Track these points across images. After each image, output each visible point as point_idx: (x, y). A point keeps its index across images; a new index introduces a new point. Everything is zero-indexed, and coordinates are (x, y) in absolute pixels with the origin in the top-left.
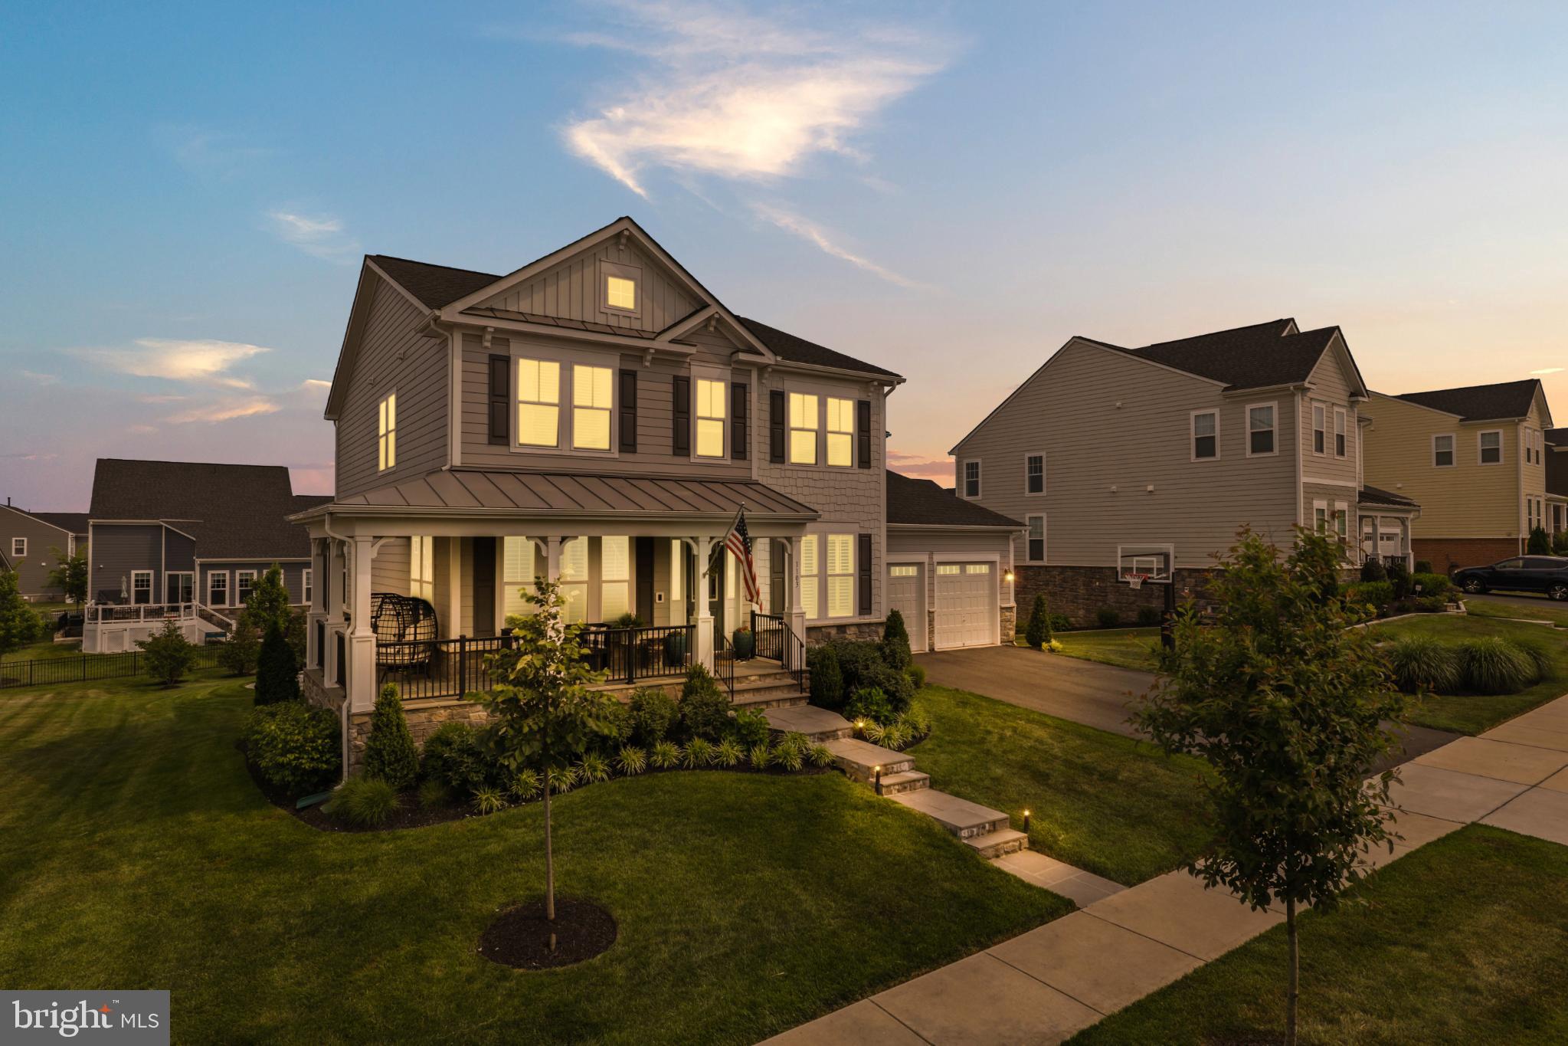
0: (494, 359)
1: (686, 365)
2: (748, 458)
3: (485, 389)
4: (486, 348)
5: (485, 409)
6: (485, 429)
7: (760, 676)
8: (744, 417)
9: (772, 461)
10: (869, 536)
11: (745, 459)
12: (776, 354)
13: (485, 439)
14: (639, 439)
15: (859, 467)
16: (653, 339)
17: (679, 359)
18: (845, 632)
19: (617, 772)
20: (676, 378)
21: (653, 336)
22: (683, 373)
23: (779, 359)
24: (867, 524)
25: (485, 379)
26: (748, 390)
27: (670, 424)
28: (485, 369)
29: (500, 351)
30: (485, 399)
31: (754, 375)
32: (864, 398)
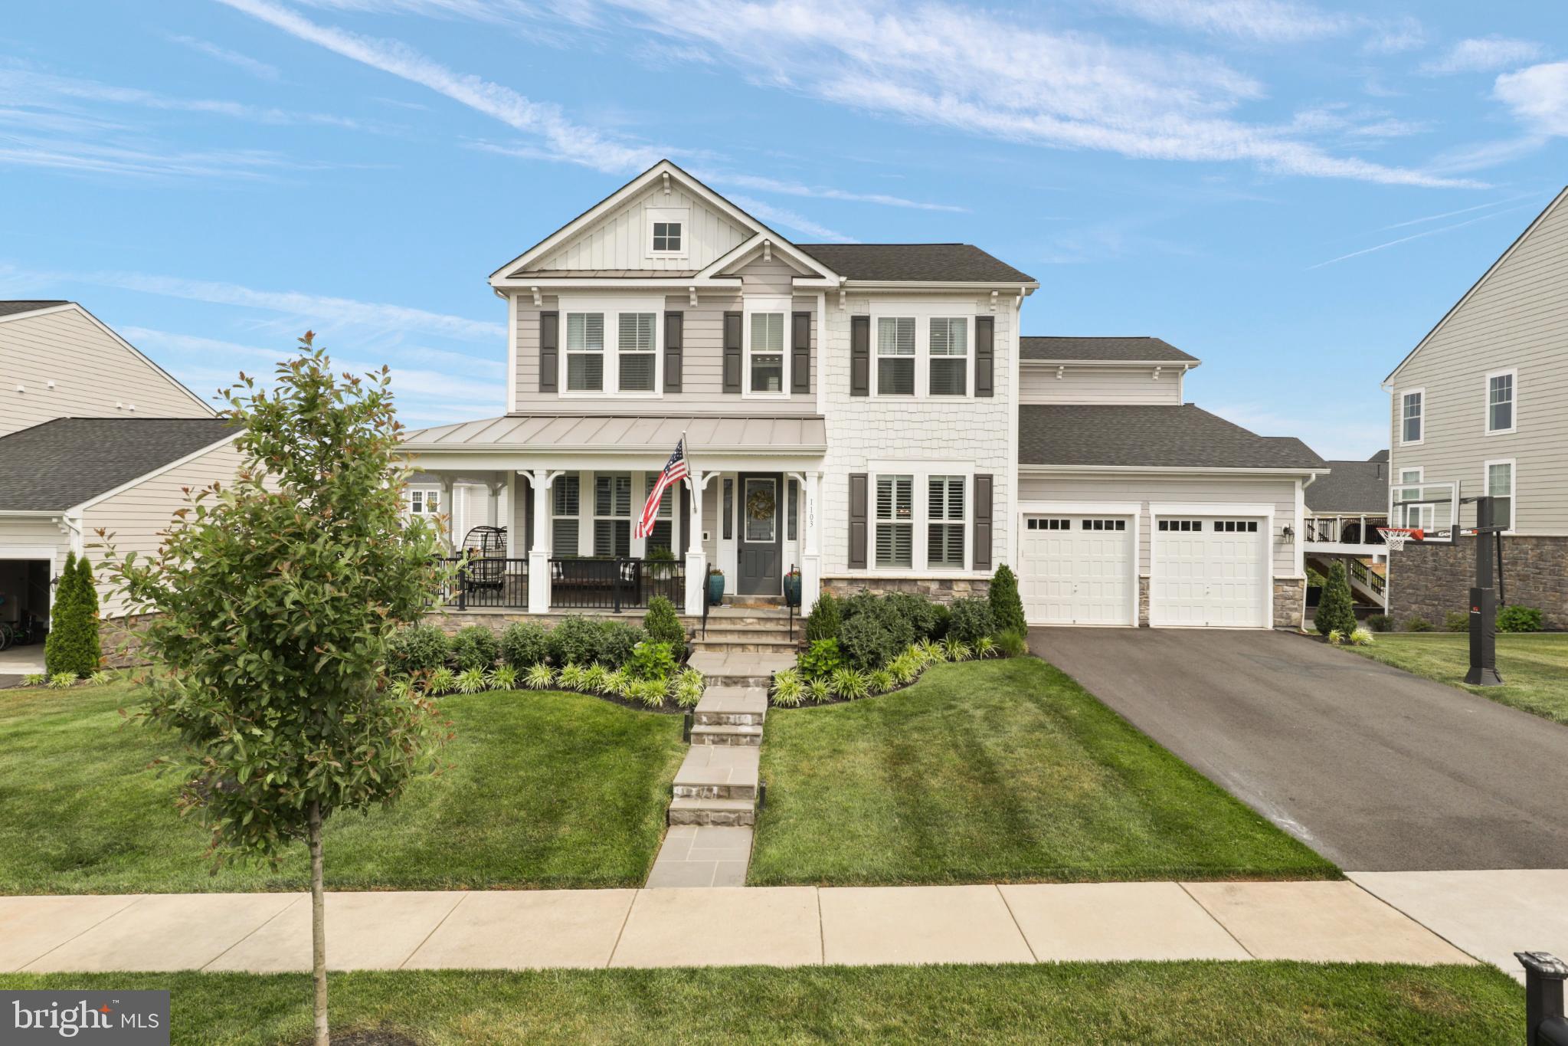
0: (544, 315)
1: (739, 300)
2: (812, 391)
3: (537, 343)
4: (538, 306)
5: (537, 361)
6: (537, 379)
7: (759, 619)
8: (808, 348)
9: (852, 394)
10: (990, 477)
11: (808, 392)
12: (840, 275)
13: (536, 388)
14: (685, 379)
15: (976, 395)
16: (693, 277)
17: (731, 294)
18: (951, 588)
19: (521, 684)
20: (727, 315)
21: (692, 274)
22: (734, 308)
23: (843, 279)
24: (987, 463)
25: (537, 334)
26: (812, 318)
27: (720, 361)
28: (537, 325)
29: (549, 308)
30: (537, 352)
31: (821, 301)
32: (985, 312)
